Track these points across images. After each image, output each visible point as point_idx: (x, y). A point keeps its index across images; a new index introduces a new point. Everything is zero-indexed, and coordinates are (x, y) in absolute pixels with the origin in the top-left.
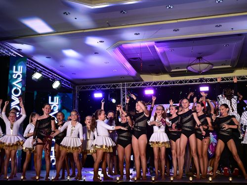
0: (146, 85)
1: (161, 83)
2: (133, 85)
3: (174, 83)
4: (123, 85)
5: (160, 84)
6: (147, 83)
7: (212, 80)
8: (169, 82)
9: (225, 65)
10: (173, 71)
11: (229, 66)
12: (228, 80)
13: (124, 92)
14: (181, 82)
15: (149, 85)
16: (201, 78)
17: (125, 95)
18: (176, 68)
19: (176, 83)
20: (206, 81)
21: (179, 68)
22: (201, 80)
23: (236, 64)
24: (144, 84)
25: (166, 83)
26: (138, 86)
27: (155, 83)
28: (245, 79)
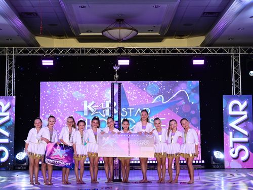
0: (44, 53)
1: (65, 50)
2: (25, 51)
3: (83, 52)
4: (10, 51)
5: (63, 52)
6: (46, 49)
7: (134, 51)
8: (76, 49)
9: (152, 31)
10: (82, 34)
11: (158, 34)
12: (155, 52)
13: (11, 60)
14: (93, 51)
15: (48, 52)
16: (120, 48)
17: (11, 65)
18: (88, 32)
19: (86, 51)
20: (127, 51)
21: (91, 32)
22: (120, 50)
23: (166, 32)
24: (41, 51)
25: (72, 51)
26: (33, 52)
27: (57, 51)
28: (176, 52)
